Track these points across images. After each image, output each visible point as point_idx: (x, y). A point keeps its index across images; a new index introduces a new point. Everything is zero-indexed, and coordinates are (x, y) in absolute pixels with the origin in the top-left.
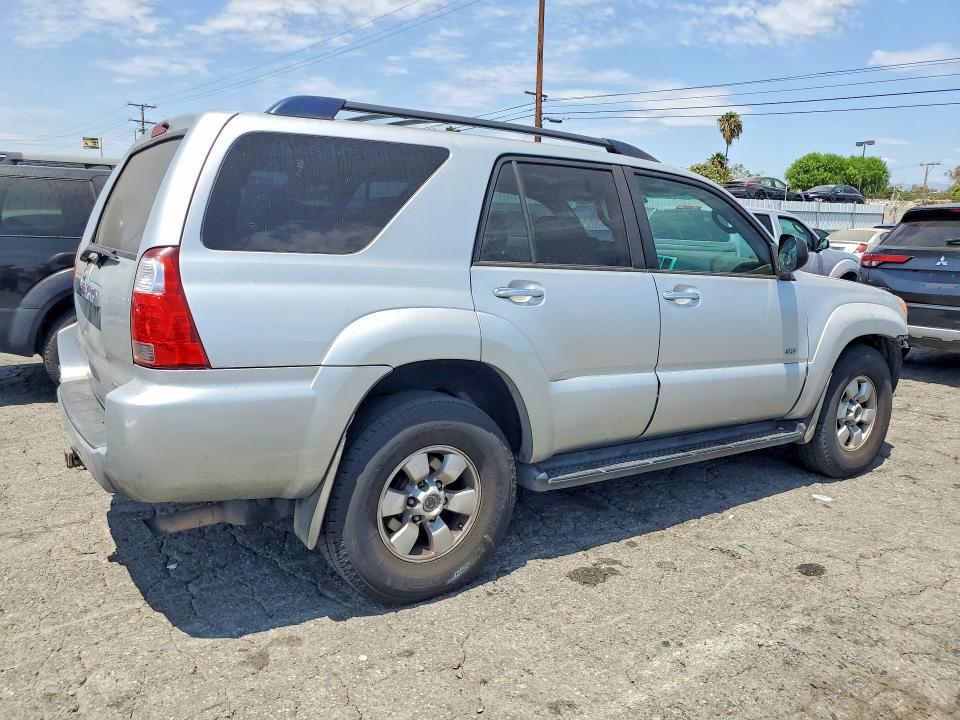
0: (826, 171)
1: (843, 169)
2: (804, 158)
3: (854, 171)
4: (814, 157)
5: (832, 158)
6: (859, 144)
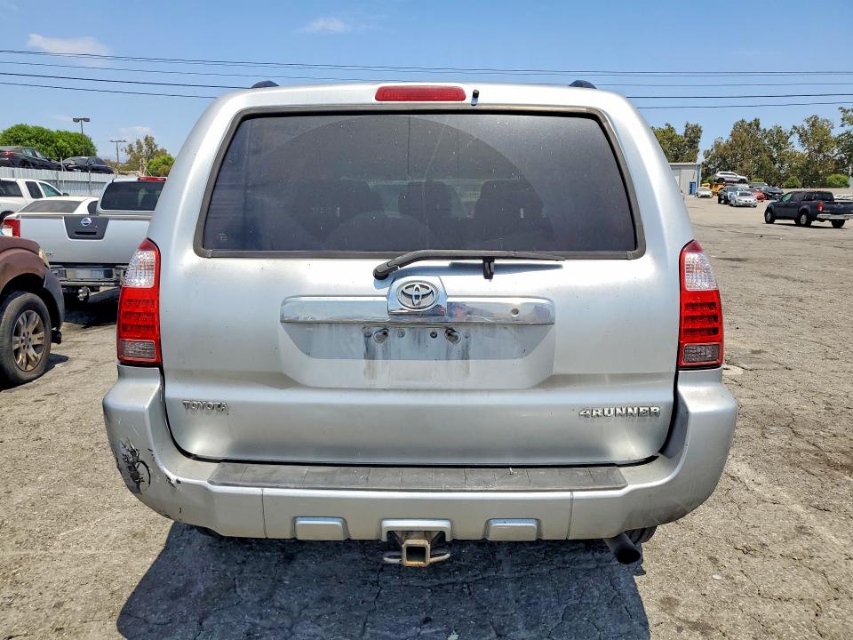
0: (37, 142)
1: (53, 142)
2: (12, 128)
3: (64, 144)
4: (23, 128)
5: (41, 131)
6: (76, 120)
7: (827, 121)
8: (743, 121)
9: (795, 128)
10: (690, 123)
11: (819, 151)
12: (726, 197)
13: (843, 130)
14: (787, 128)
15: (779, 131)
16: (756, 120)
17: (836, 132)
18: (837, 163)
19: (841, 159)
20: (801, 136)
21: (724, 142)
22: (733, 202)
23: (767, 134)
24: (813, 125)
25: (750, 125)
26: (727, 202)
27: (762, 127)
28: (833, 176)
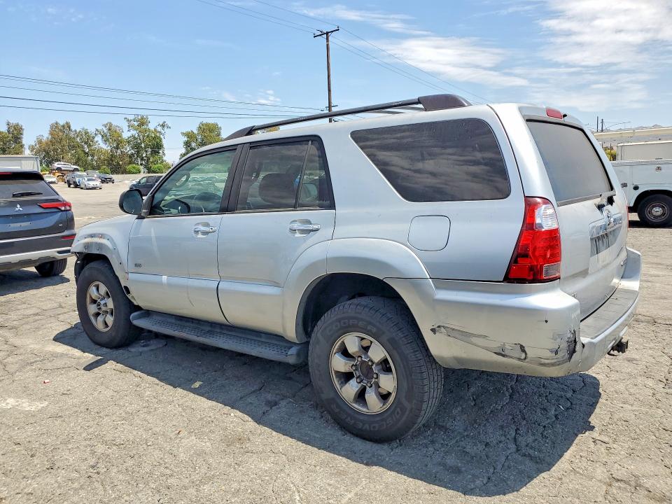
7: (119, 127)
8: (57, 123)
9: (97, 130)
10: (11, 122)
11: (117, 148)
12: (75, 183)
13: (129, 134)
14: (92, 130)
15: (86, 133)
16: (67, 123)
17: (126, 135)
18: (130, 157)
19: (132, 154)
20: (102, 136)
21: (45, 138)
22: (82, 186)
23: (78, 134)
24: (109, 130)
25: (63, 126)
26: (77, 186)
27: (73, 128)
28: (130, 166)
